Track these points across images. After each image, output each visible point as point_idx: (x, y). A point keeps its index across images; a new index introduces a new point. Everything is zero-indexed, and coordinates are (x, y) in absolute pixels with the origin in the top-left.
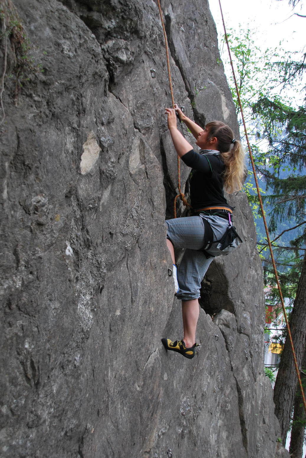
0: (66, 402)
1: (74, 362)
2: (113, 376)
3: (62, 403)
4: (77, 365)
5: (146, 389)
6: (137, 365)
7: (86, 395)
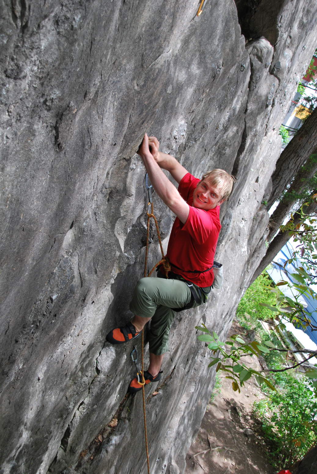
0: (53, 66)
1: (72, 22)
2: (111, 61)
3: (49, 66)
4: (74, 27)
5: (144, 91)
6: (142, 60)
7: (76, 69)
